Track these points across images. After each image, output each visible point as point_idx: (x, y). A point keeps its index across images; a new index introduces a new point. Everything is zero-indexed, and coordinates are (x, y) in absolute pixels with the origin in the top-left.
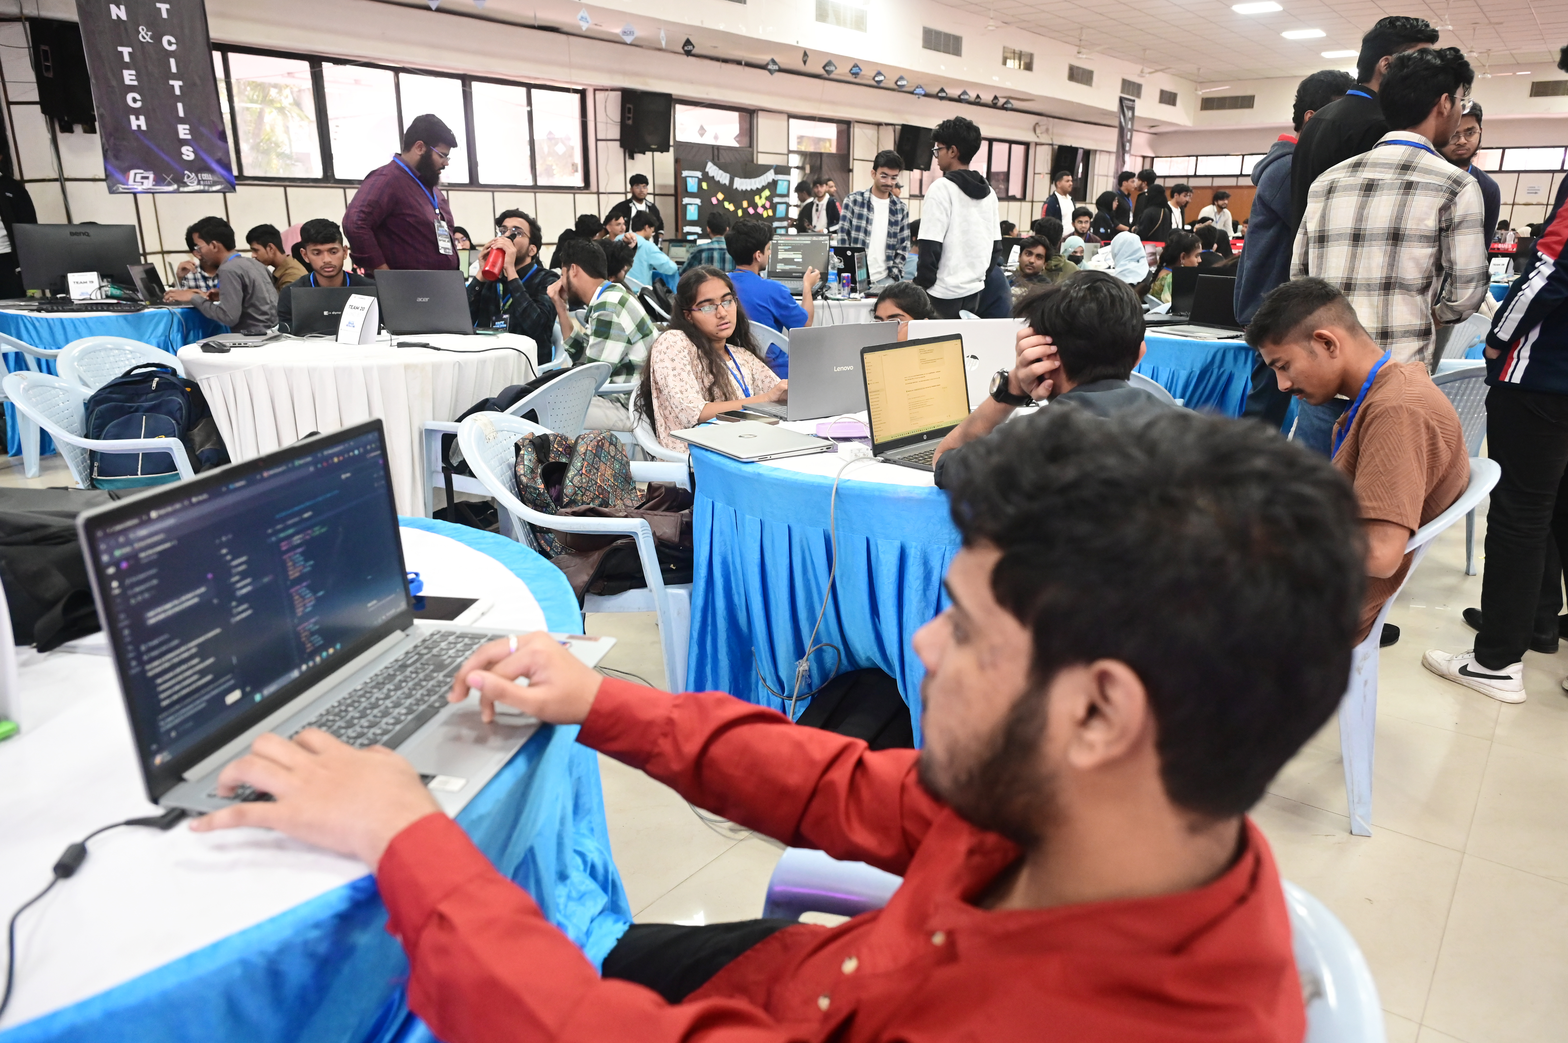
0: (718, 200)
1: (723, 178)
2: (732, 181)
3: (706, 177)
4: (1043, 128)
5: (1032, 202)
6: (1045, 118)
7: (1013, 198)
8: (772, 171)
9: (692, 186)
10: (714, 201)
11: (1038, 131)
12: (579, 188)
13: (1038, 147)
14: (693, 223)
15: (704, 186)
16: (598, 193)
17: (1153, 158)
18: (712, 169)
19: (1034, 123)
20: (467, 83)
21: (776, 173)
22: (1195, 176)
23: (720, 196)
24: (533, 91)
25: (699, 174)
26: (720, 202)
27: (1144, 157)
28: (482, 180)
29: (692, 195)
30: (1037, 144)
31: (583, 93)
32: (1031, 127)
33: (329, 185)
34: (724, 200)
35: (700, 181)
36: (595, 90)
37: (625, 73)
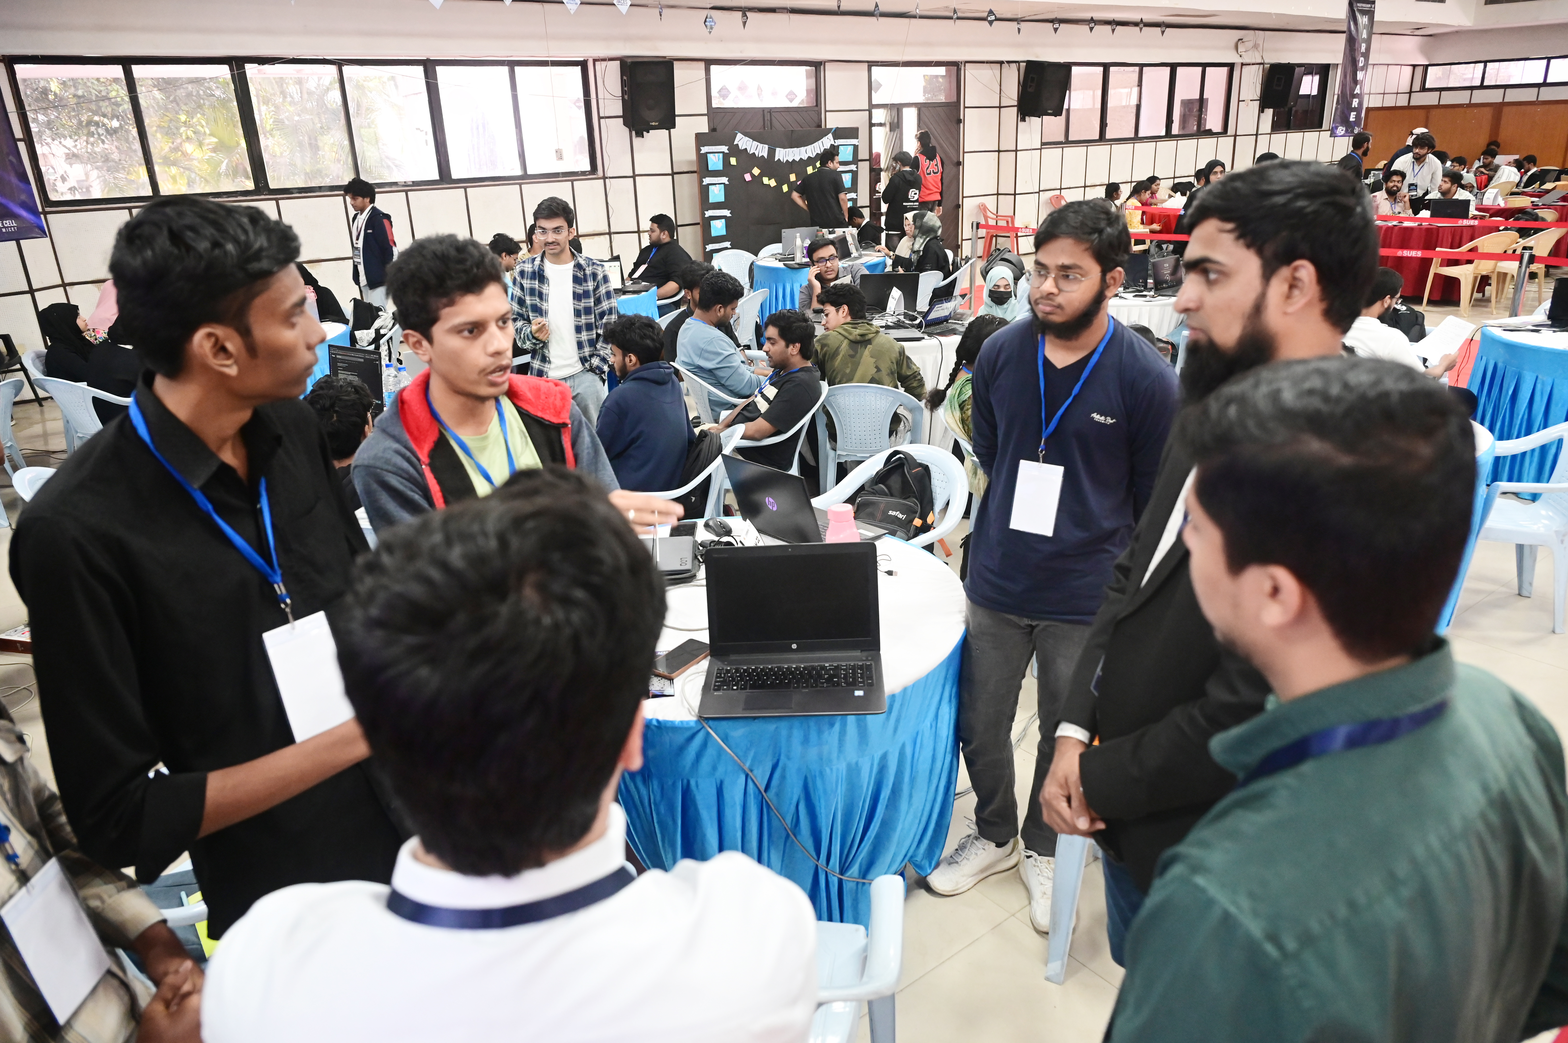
0: (752, 175)
1: (762, 150)
2: (772, 152)
3: (735, 151)
4: (1250, 44)
5: (1235, 136)
6: (1252, 32)
7: (1209, 133)
8: (830, 136)
9: (715, 162)
10: (748, 177)
11: (1241, 48)
12: (583, 173)
13: (1245, 68)
14: (718, 206)
15: (733, 161)
16: (604, 178)
17: (1426, 67)
18: (743, 142)
19: (1236, 39)
20: (430, 69)
21: (836, 137)
22: (1482, 87)
23: (756, 171)
24: (517, 69)
25: (725, 149)
26: (757, 179)
27: (1414, 66)
28: (455, 175)
29: (716, 174)
30: (1242, 64)
31: (583, 65)
32: (1233, 44)
33: (263, 197)
34: (761, 175)
35: (726, 157)
36: (595, 61)
37: (627, 39)
